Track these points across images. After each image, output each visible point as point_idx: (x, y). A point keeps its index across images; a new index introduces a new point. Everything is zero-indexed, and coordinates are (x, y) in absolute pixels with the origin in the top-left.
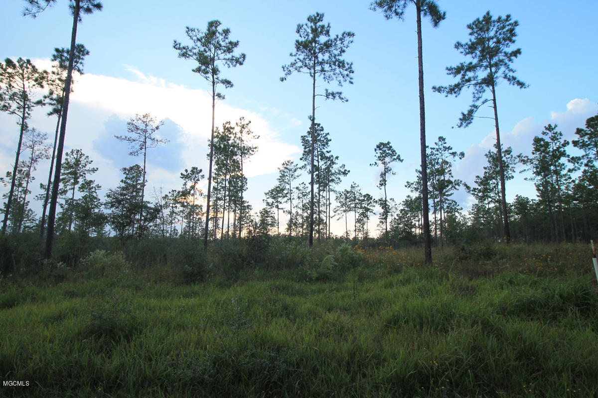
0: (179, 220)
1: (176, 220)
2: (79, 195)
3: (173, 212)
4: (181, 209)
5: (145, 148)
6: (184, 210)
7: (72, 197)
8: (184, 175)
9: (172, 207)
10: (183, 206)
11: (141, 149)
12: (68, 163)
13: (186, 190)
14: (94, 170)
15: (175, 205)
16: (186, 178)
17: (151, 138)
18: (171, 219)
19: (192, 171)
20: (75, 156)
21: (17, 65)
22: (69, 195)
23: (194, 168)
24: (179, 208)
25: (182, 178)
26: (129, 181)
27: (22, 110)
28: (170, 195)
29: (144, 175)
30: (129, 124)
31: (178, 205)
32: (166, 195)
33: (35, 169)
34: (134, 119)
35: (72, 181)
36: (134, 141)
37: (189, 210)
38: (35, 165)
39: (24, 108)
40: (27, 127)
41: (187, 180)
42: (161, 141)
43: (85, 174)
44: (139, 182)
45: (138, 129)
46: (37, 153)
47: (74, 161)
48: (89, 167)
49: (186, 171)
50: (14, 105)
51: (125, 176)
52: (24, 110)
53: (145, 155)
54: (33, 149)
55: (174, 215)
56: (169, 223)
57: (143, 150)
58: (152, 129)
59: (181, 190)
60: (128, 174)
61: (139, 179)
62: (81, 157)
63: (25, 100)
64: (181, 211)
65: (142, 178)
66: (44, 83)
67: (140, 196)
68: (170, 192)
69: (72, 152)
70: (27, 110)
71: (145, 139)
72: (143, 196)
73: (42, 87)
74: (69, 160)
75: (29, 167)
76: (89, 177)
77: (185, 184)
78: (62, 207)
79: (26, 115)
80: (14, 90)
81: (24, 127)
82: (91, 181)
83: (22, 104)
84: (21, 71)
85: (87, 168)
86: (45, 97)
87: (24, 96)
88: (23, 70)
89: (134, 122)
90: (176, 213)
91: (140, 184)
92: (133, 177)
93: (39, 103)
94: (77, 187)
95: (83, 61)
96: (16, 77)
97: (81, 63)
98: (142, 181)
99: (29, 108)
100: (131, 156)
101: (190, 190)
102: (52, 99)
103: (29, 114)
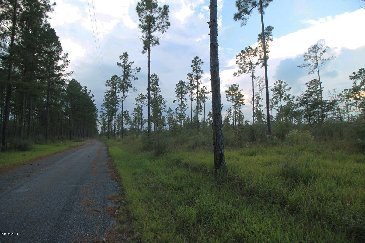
0: (354, 109)
1: (352, 109)
2: (284, 103)
3: (347, 105)
4: (355, 101)
5: (318, 67)
6: (357, 102)
7: (280, 105)
8: (352, 77)
9: (347, 101)
10: (356, 98)
11: (315, 68)
12: (276, 88)
13: (357, 87)
14: (289, 89)
15: (348, 99)
16: (354, 78)
17: (321, 60)
18: (347, 109)
19: (359, 72)
20: (279, 84)
21: (246, 51)
22: (279, 104)
23: (361, 70)
24: (353, 100)
25: (351, 79)
26: (311, 90)
27: (251, 70)
28: (343, 93)
29: (320, 84)
30: (304, 56)
31: (351, 99)
32: (341, 94)
33: (262, 95)
34: (307, 52)
35: (279, 97)
36: (309, 65)
37: (362, 101)
38: (262, 93)
39: (252, 68)
40: (254, 76)
41: (356, 80)
42: (328, 59)
43: (285, 92)
44: (318, 89)
45: (310, 57)
46: (262, 87)
47: (278, 86)
48: (287, 87)
49: (354, 73)
50: (248, 69)
51: (308, 87)
52: (252, 69)
53: (318, 72)
54: (260, 86)
55: (350, 106)
56: (346, 112)
57: (317, 69)
58: (321, 54)
59: (352, 88)
60: (309, 86)
61: (317, 88)
62: (281, 84)
63: (251, 65)
64: (355, 103)
65: (319, 86)
66: (257, 54)
67: (320, 98)
68: (343, 91)
69: (277, 82)
70: (253, 69)
71: (317, 61)
72: (322, 97)
73: (257, 56)
74: (276, 87)
75: (260, 94)
76: (287, 93)
77: (355, 83)
78: (277, 111)
79: (253, 71)
80: (247, 63)
81: (253, 77)
82: (289, 95)
83: (250, 67)
84: (247, 53)
85: (286, 88)
86: (258, 60)
87: (251, 64)
88: (248, 52)
89: (307, 54)
90: (350, 105)
91: (319, 90)
92: (313, 87)
93: (257, 64)
94: (282, 99)
95: (272, 34)
96: (246, 57)
97: (271, 35)
98: (319, 89)
99: (253, 68)
100: (309, 75)
101: (360, 86)
102: (261, 60)
103: (254, 71)
